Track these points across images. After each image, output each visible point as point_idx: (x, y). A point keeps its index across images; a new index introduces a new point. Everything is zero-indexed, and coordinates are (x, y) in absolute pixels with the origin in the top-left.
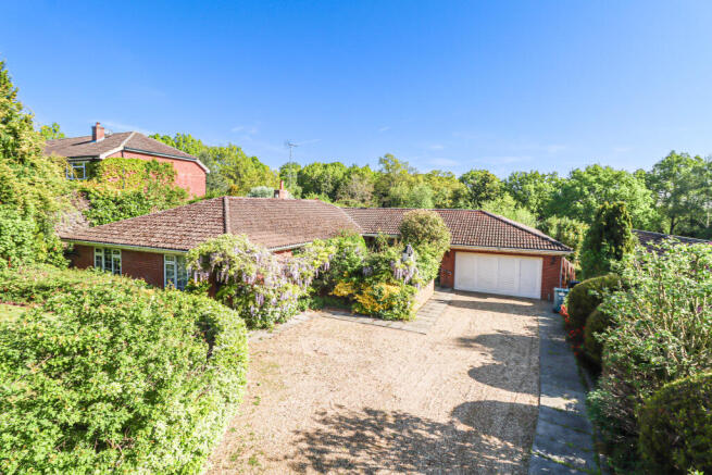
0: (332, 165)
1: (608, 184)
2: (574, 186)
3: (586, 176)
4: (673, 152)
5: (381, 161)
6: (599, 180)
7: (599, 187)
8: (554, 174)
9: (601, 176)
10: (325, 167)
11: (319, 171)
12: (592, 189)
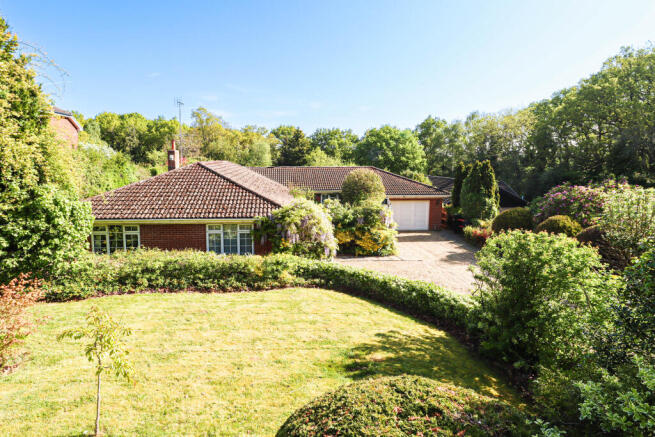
0: (130, 116)
1: (397, 140)
2: (375, 142)
3: (382, 134)
4: (430, 116)
5: (194, 115)
6: (391, 138)
7: (393, 143)
8: (350, 131)
9: (393, 134)
10: (122, 117)
11: (116, 123)
12: (388, 144)
